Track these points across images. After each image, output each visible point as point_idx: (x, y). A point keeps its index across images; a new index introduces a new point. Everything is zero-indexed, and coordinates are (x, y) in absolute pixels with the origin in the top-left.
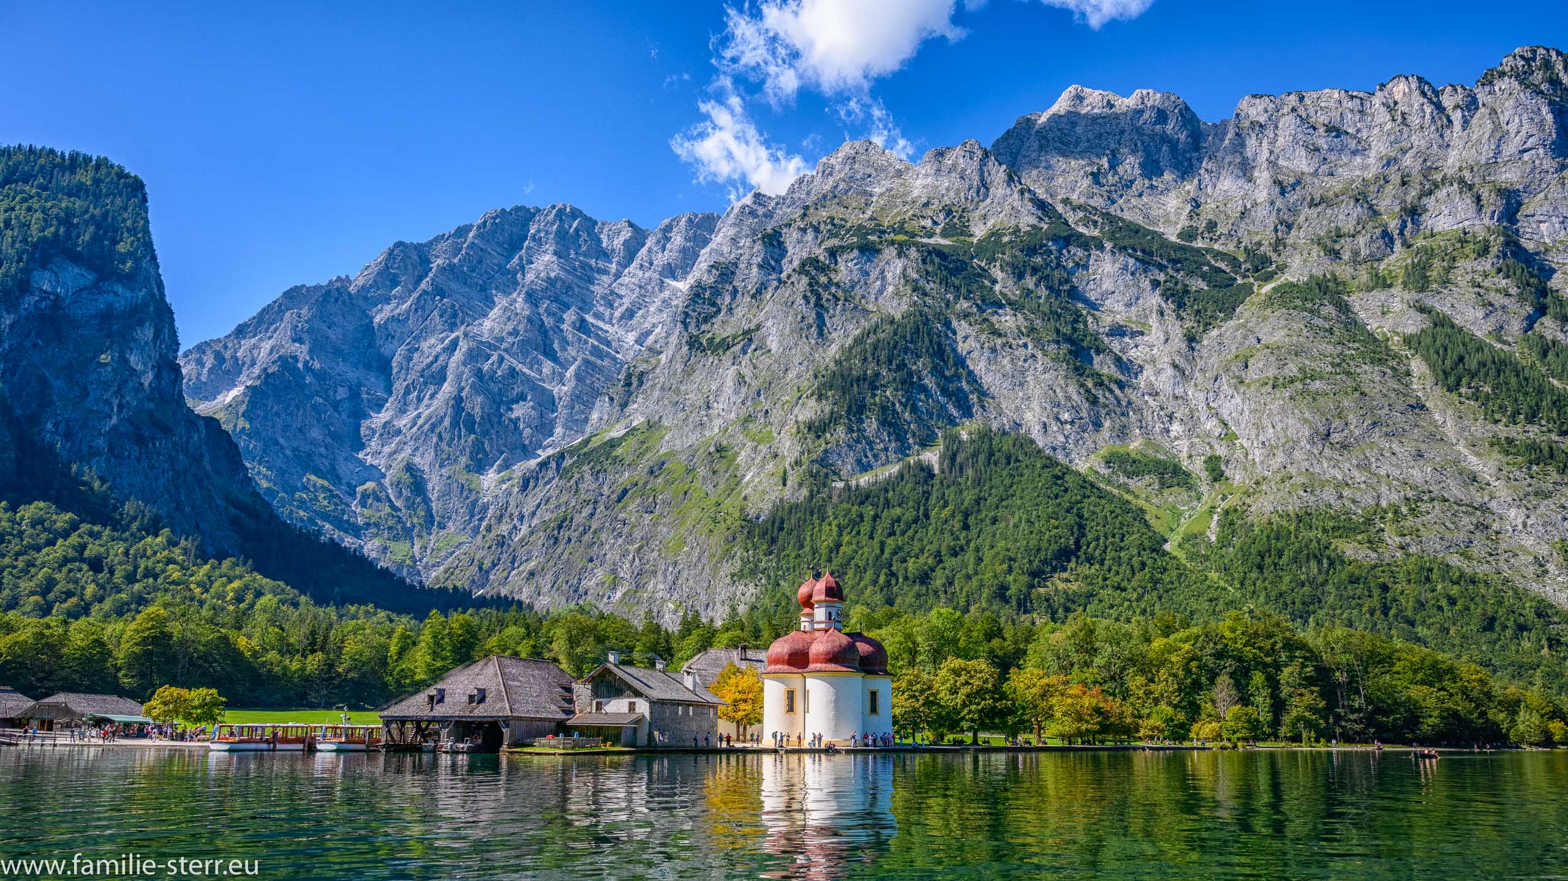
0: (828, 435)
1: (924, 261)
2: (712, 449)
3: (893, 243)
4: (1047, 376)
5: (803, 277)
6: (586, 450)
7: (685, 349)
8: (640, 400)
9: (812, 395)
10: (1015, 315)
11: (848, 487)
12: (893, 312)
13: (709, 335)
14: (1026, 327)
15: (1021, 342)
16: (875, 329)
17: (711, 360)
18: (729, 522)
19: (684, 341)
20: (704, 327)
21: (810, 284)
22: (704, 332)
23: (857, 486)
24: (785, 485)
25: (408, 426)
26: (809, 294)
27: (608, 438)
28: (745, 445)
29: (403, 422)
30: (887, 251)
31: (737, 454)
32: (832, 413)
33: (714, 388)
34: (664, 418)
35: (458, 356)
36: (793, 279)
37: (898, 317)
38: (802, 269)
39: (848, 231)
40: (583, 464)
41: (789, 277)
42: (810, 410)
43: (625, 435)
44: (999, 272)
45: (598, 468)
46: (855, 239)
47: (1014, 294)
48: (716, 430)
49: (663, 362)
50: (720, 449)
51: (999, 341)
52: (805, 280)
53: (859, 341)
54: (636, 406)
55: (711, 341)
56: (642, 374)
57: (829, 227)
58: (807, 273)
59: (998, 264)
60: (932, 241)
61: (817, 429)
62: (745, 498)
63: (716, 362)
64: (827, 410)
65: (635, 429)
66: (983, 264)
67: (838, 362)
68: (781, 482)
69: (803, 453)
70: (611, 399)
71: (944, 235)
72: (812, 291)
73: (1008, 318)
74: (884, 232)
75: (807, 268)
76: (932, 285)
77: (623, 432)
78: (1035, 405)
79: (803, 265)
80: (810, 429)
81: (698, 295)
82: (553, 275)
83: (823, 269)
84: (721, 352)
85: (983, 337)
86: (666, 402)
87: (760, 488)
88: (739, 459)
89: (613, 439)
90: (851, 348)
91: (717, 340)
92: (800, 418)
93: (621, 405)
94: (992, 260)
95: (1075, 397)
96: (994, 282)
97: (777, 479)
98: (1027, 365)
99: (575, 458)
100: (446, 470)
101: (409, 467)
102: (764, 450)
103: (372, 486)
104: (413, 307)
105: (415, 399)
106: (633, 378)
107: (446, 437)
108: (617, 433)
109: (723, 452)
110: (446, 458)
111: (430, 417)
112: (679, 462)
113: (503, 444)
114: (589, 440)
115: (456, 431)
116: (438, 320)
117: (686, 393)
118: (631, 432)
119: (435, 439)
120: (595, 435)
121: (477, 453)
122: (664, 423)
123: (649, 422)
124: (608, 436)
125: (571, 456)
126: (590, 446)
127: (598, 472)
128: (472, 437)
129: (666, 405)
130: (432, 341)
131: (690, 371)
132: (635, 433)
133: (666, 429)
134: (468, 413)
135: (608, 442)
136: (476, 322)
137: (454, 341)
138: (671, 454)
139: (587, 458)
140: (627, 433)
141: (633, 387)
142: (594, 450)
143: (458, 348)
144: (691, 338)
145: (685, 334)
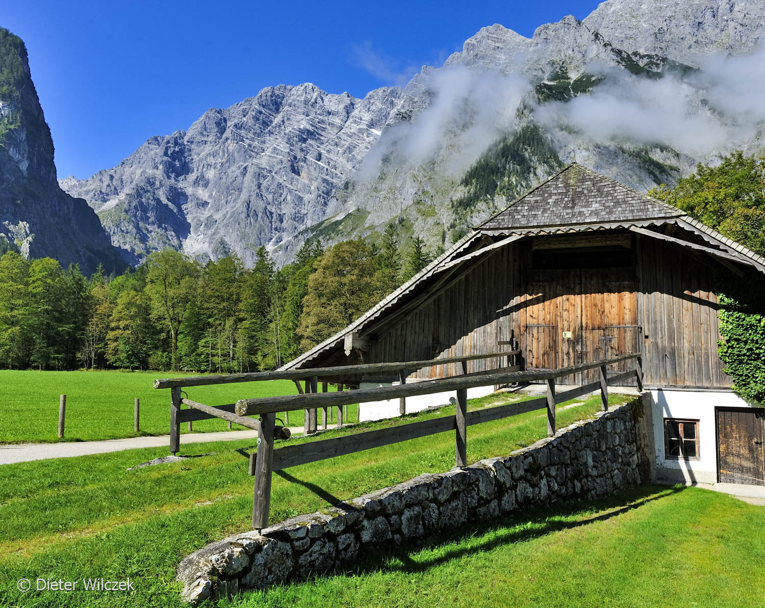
0: (473, 208)
2: (397, 222)
6: (320, 228)
7: (381, 163)
8: (354, 198)
9: (461, 184)
12: (516, 128)
16: (504, 140)
19: (380, 159)
24: (444, 241)
25: (221, 219)
28: (417, 219)
29: (217, 216)
31: (413, 224)
32: (475, 193)
33: (398, 185)
34: (367, 207)
35: (249, 176)
37: (519, 130)
40: (319, 236)
42: (461, 193)
43: (344, 219)
45: (328, 237)
48: (400, 212)
50: (402, 221)
53: (493, 148)
54: (351, 202)
56: (355, 182)
61: (466, 204)
64: (472, 192)
65: (350, 214)
67: (478, 163)
68: (441, 240)
69: (456, 220)
70: (337, 200)
71: (550, 79)
77: (344, 217)
80: (460, 205)
82: (302, 127)
86: (369, 197)
88: (414, 227)
89: (337, 221)
90: (488, 153)
92: (454, 199)
93: (343, 202)
97: (439, 238)
99: (315, 233)
100: (243, 245)
101: (222, 242)
102: (431, 221)
103: (201, 253)
104: (222, 147)
105: (225, 204)
106: (349, 185)
107: (242, 225)
108: (340, 217)
109: (404, 223)
110: (243, 237)
111: (233, 213)
112: (377, 232)
113: (276, 229)
114: (323, 222)
115: (248, 221)
116: (236, 155)
117: (381, 191)
118: (349, 216)
119: (237, 226)
120: (327, 220)
121: (260, 234)
122: (368, 209)
123: (358, 210)
124: (334, 220)
125: (312, 232)
126: (323, 226)
127: (328, 240)
128: (257, 225)
129: (368, 199)
130: (234, 168)
131: (383, 177)
132: (350, 216)
133: (369, 213)
134: (254, 211)
135: (334, 223)
136: (258, 156)
137: (245, 169)
138: (372, 227)
139: (322, 232)
140: (346, 217)
141: (350, 190)
142: (326, 228)
143: (248, 172)
144: (384, 156)
145: (381, 155)
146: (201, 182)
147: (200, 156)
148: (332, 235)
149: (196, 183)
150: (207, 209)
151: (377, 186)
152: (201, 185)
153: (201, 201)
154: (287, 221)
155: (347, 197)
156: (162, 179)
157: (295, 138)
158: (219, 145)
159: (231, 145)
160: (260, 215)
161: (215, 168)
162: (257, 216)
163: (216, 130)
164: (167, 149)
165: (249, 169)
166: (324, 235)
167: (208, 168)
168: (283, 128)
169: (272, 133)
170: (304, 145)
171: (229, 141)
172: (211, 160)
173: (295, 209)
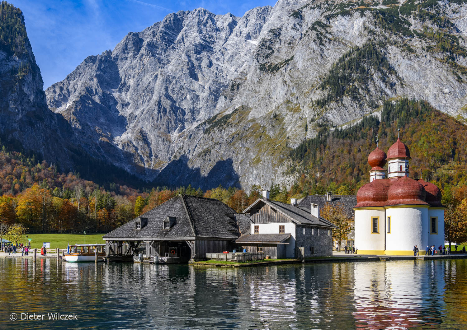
0: (327, 106)
1: (374, 17)
2: (272, 116)
3: (358, 10)
4: (437, 71)
5: (314, 31)
6: (215, 121)
7: (258, 71)
8: (238, 97)
9: (319, 88)
10: (421, 41)
11: (337, 130)
12: (358, 45)
13: (269, 64)
14: (426, 47)
15: (424, 55)
16: (350, 54)
17: (270, 75)
18: (281, 150)
19: (257, 68)
20: (266, 60)
21: (317, 35)
22: (267, 62)
23: (341, 129)
24: (307, 131)
25: (140, 115)
26: (317, 39)
27: (225, 115)
28: (287, 114)
29: (137, 113)
30: (355, 14)
31: (284, 118)
32: (329, 95)
33: (272, 88)
34: (249, 104)
35: (159, 82)
36: (308, 33)
37: (361, 46)
38: (313, 28)
39: (335, 7)
40: (214, 127)
41: (307, 32)
42: (318, 95)
43: (232, 113)
44: (413, 20)
46: (339, 11)
47: (420, 30)
48: (274, 108)
49: (248, 78)
50: (275, 116)
51: (412, 55)
52: (314, 32)
53: (342, 60)
54: (236, 100)
55: (270, 66)
56: (239, 84)
57: (326, 6)
58: (316, 29)
59: (412, 16)
60: (378, 7)
61: (322, 103)
62: (288, 138)
63: (273, 76)
64: (326, 95)
65: (236, 110)
66: (404, 17)
67: (331, 72)
68: (305, 130)
69: (315, 115)
70: (226, 97)
71: (384, 4)
72: (318, 38)
73: (417, 43)
74: (353, 5)
75: (315, 27)
76: (378, 29)
77: (232, 112)
78: (430, 86)
79: (314, 25)
80: (318, 104)
81: (263, 45)
82: (197, 42)
83: (323, 26)
84: (275, 71)
85: (404, 53)
86: (250, 97)
87: (295, 133)
88: (285, 120)
89: (227, 115)
90: (338, 64)
91: (273, 66)
92: (313, 99)
93: (230, 99)
94: (409, 14)
95: (452, 80)
96: (410, 25)
97: (303, 128)
98: (426, 66)
99: (211, 125)
100: (156, 133)
101: (141, 132)
102: (296, 115)
103: (127, 141)
104: (138, 62)
105: (142, 103)
106: (235, 87)
107: (155, 119)
108: (229, 112)
109: (277, 117)
110: (156, 128)
111: (148, 110)
112: (257, 124)
113: (180, 121)
114: (216, 116)
115: (159, 116)
116: (149, 67)
117: (259, 92)
119: (151, 120)
120: (219, 114)
121: (168, 125)
122: (250, 106)
123: (243, 106)
125: (209, 124)
126: (217, 118)
127: (221, 130)
128: (166, 118)
130: (147, 77)
131: (261, 82)
133: (251, 109)
134: (164, 108)
135: (225, 116)
136: (165, 67)
137: (156, 76)
138: (254, 120)
139: (216, 124)
140: (233, 112)
141: (235, 91)
142: (219, 120)
143: (158, 79)
144: (261, 66)
145: (258, 64)
148: (225, 126)
149: (120, 89)
150: (129, 108)
151: (256, 88)
152: (124, 90)
153: (124, 103)
154: (188, 114)
155: (233, 96)
156: (97, 87)
157: (192, 51)
158: (136, 60)
159: (146, 59)
160: (168, 110)
161: (134, 77)
162: (166, 112)
163: (133, 48)
165: (159, 76)
166: (218, 126)
167: (128, 77)
168: (182, 44)
169: (175, 48)
170: (198, 56)
171: (144, 57)
172: (131, 71)
173: (193, 104)
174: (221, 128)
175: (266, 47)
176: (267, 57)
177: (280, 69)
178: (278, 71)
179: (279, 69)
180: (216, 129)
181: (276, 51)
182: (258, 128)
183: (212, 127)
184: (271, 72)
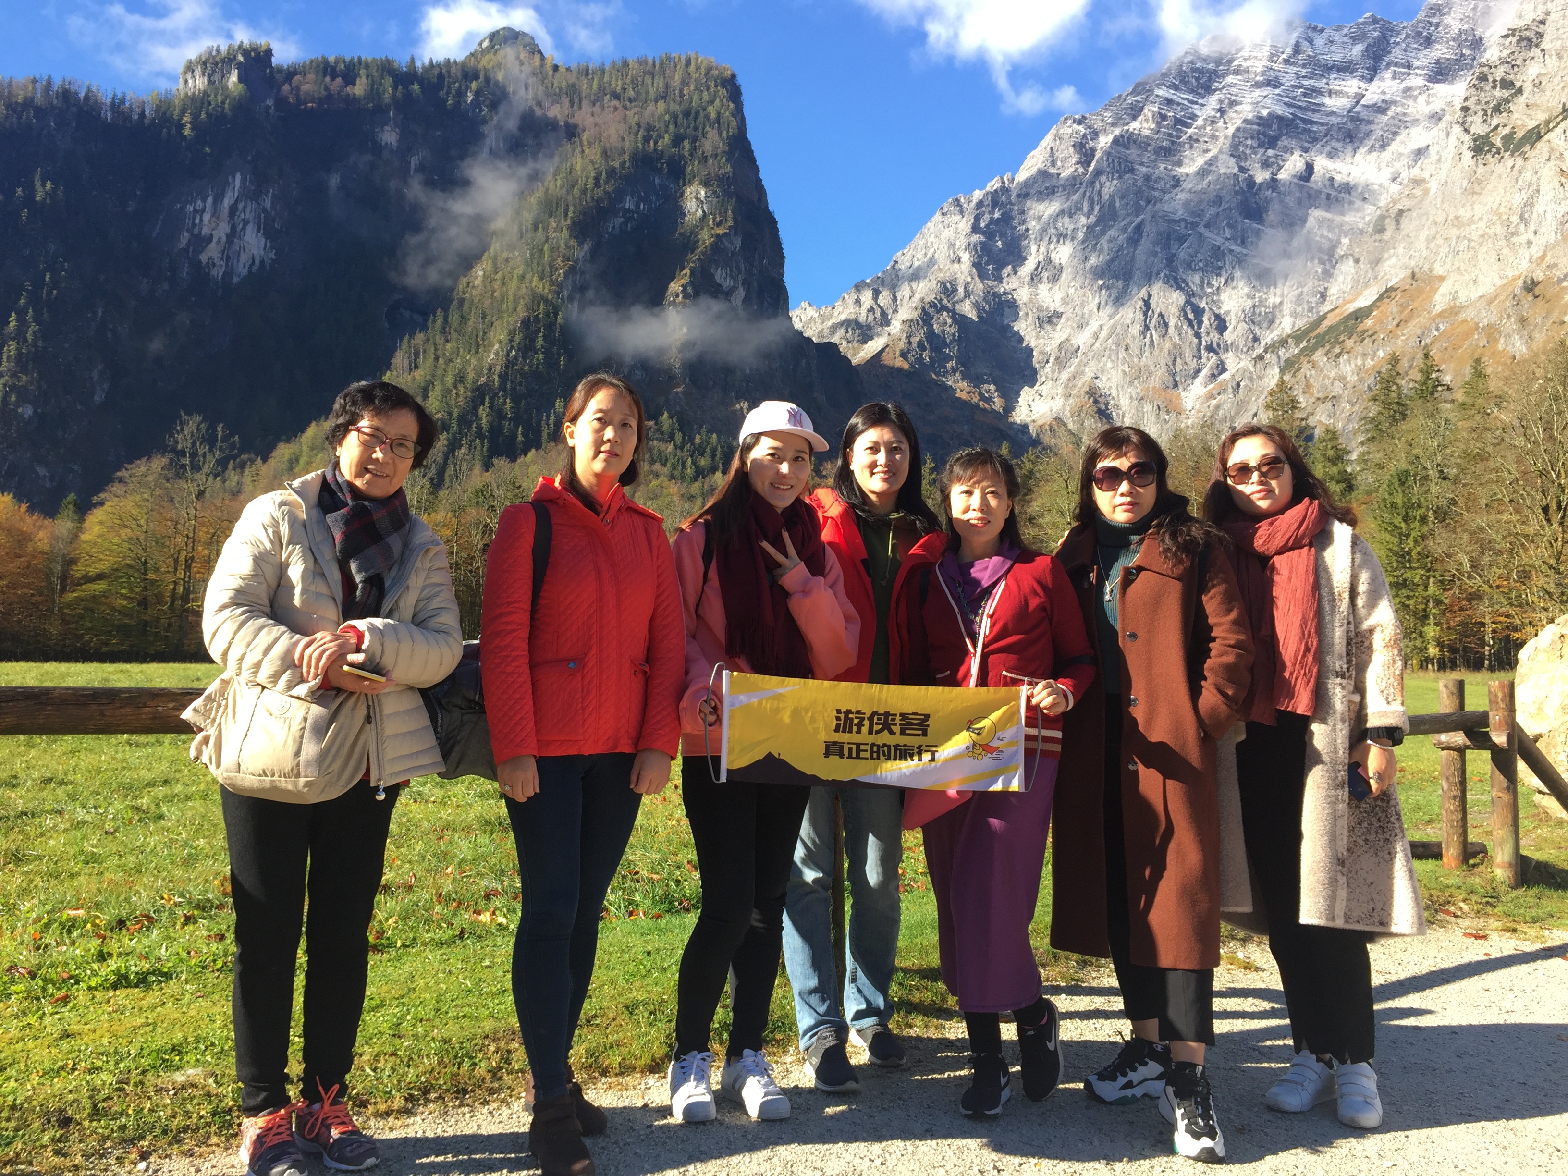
2: (1518, 289)
6: (1317, 331)
7: (1468, 155)
8: (1400, 250)
13: (1507, 130)
17: (1510, 163)
19: (1464, 148)
20: (1495, 121)
22: (1496, 127)
25: (1089, 344)
27: (1351, 310)
29: (1082, 339)
34: (1437, 266)
35: (1145, 244)
40: (1314, 350)
43: (1375, 302)
48: (1525, 264)
49: (1433, 191)
50: (1532, 287)
54: (1393, 260)
55: (1508, 139)
56: (1401, 212)
63: (1520, 162)
65: (1391, 289)
70: (1357, 261)
77: (1375, 297)
82: (1265, 113)
84: (1526, 148)
86: (1440, 241)
89: (1360, 310)
91: (1520, 134)
93: (1371, 263)
99: (1304, 344)
100: (1135, 390)
101: (1093, 393)
103: (1049, 420)
104: (1088, 194)
105: (1095, 310)
106: (1388, 221)
107: (1134, 349)
108: (1365, 300)
109: (1537, 291)
110: (1137, 375)
111: (1114, 328)
112: (1465, 321)
113: (1210, 349)
114: (1323, 318)
115: (1147, 340)
116: (1118, 204)
117: (1471, 221)
118: (1387, 294)
119: (1122, 354)
120: (1332, 310)
121: (1174, 364)
122: (1439, 270)
123: (1413, 275)
124: (1351, 308)
125: (1297, 344)
126: (1326, 324)
127: (1338, 356)
128: (1168, 345)
129: (1439, 246)
130: (1112, 232)
131: (1477, 188)
132: (1393, 294)
133: (1442, 279)
134: (1161, 315)
135: (1351, 314)
136: (1167, 197)
137: (1139, 228)
138: (1453, 311)
139: (1321, 341)
140: (1381, 297)
141: (1387, 235)
142: (1331, 328)
143: (1145, 234)
144: (1475, 140)
145: (1467, 138)
146: (1045, 275)
147: (1043, 220)
148: (1349, 343)
149: (1035, 278)
150: (1059, 327)
151: (1461, 212)
152: (1045, 279)
153: (1045, 313)
154: (1236, 327)
155: (1383, 250)
156: (969, 279)
157: (1249, 142)
158: (1082, 190)
159: (1108, 184)
160: (1172, 322)
161: (1073, 239)
162: (1166, 325)
163: (1075, 160)
164: (977, 218)
165: (1147, 228)
166: (1328, 346)
167: (1058, 241)
168: (1221, 124)
169: (1197, 141)
170: (1270, 152)
171: (1103, 178)
172: (1065, 223)
173: (1253, 297)
174: (1337, 350)
175: (1495, 81)
176: (1497, 109)
177: (1546, 137)
178: (1539, 145)
179: (1540, 137)
180: (1319, 356)
181: (1528, 88)
182: (1468, 335)
183: (1308, 352)
184: (1512, 155)
